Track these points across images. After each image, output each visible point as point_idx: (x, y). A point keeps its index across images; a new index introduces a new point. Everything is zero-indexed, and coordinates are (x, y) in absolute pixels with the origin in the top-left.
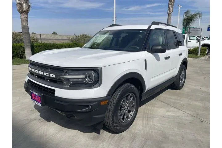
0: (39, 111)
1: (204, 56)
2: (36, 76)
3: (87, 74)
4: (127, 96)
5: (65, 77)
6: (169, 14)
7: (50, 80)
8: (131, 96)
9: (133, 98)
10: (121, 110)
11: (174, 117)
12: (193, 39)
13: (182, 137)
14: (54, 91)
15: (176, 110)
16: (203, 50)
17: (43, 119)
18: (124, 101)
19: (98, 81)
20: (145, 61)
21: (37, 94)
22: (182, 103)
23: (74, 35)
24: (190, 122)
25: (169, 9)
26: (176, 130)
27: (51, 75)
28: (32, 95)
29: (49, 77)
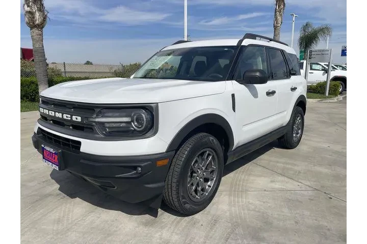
0: (58, 182)
1: (336, 95)
2: (51, 122)
3: (134, 115)
4: (202, 154)
5: (97, 120)
6: (275, 27)
7: (72, 126)
8: (209, 155)
9: (213, 158)
10: (191, 176)
11: (282, 190)
12: (316, 68)
13: (296, 222)
14: (79, 143)
15: (286, 179)
16: (334, 85)
17: (64, 194)
18: (196, 162)
19: (152, 126)
20: (233, 96)
21: (52, 150)
22: (296, 168)
23: (119, 64)
24: (309, 199)
25: (276, 19)
26: (286, 210)
27: (74, 118)
28: (45, 152)
29: (71, 120)
